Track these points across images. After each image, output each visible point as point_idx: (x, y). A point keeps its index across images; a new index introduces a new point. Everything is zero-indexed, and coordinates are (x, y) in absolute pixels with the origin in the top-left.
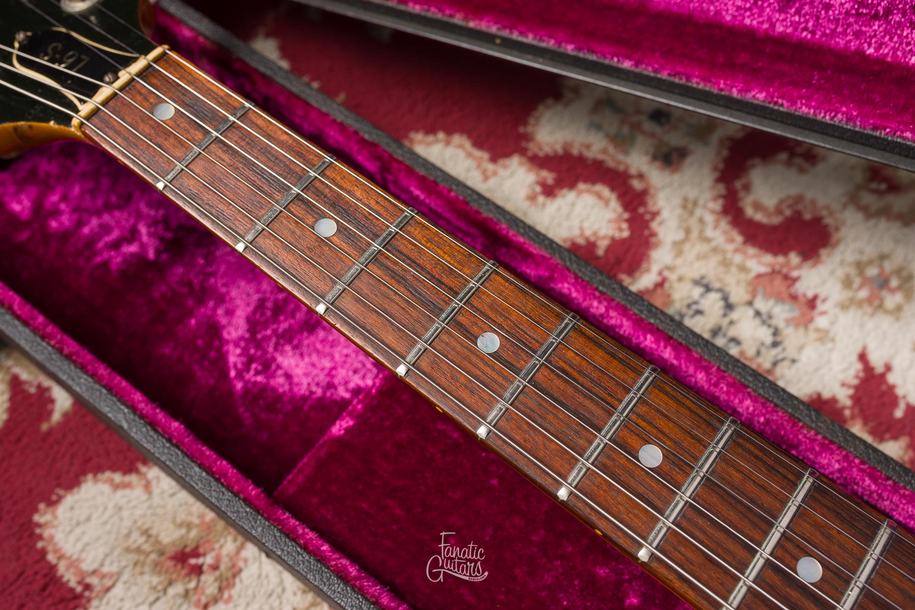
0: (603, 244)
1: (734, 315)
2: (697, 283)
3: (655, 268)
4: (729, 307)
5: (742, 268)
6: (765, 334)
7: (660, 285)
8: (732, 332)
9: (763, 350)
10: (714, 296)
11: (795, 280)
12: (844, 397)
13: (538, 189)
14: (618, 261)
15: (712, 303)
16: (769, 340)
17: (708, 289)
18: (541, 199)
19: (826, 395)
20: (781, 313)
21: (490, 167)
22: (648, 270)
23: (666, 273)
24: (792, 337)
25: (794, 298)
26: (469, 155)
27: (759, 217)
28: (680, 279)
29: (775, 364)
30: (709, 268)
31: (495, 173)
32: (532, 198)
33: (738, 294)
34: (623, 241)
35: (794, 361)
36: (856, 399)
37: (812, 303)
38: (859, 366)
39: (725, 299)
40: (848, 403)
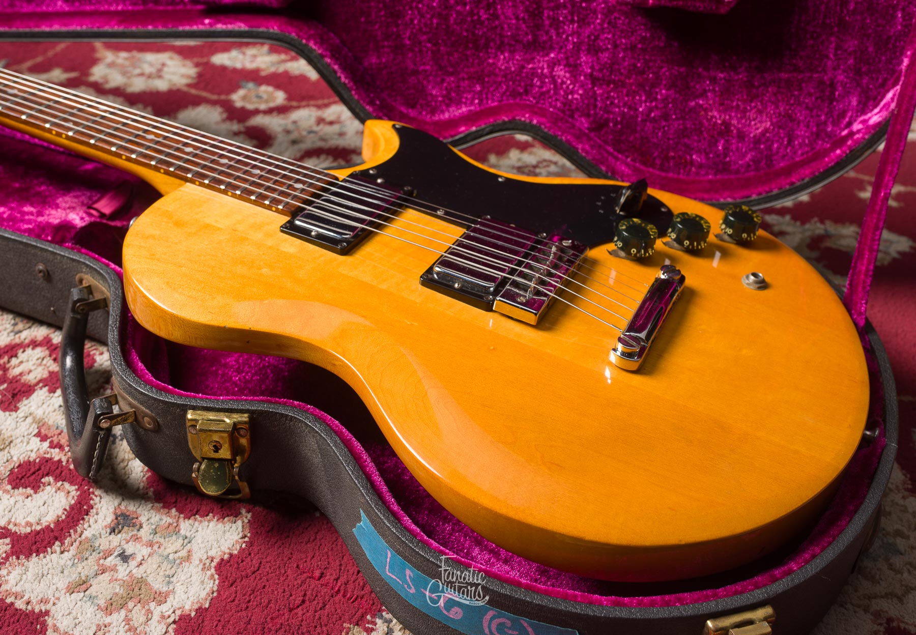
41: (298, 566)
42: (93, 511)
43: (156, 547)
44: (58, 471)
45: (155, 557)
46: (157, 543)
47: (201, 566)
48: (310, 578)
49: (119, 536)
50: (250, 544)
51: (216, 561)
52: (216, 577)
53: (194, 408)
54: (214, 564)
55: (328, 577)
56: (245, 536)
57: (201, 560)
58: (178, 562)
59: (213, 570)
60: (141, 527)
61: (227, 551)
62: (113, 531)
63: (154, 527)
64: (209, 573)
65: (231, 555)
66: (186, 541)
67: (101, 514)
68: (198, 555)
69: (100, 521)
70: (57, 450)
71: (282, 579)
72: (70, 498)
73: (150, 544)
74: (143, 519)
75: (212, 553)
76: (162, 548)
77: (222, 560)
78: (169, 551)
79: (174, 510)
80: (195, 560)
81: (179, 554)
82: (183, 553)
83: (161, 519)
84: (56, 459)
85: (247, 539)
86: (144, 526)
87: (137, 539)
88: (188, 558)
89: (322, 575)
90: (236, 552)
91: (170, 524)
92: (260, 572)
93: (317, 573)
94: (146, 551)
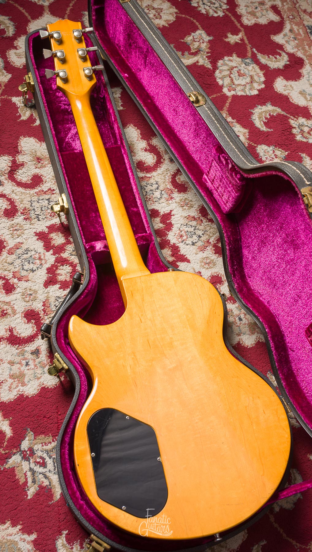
0: (146, 165)
1: (157, 191)
2: (156, 181)
3: (151, 175)
4: (158, 188)
5: (166, 185)
6: (159, 197)
7: (150, 178)
8: (154, 193)
9: (156, 198)
10: (157, 185)
11: (173, 193)
12: (162, 213)
13: (144, 149)
14: (146, 169)
15: (155, 186)
16: (159, 198)
17: (157, 184)
18: (143, 150)
19: (159, 211)
20: (165, 196)
21: (140, 139)
22: (150, 174)
23: (153, 177)
24: (163, 200)
25: (169, 195)
26: (138, 135)
27: (177, 180)
28: (154, 179)
29: (156, 201)
30: (160, 181)
31: (140, 141)
32: (142, 149)
33: (161, 188)
34: (150, 167)
35: (159, 203)
36: (163, 215)
37: (172, 198)
38: (169, 212)
39: (158, 187)
40: (162, 215)
41: (57, 407)
42: (33, 343)
43: (36, 368)
44: (37, 320)
45: (33, 370)
46: (37, 367)
47: (39, 384)
48: (57, 412)
49: (32, 356)
50: (55, 388)
51: (43, 386)
52: (39, 390)
53: (58, 354)
54: (42, 386)
55: (60, 417)
56: (56, 385)
57: (40, 382)
58: (36, 377)
59: (40, 388)
60: (38, 358)
61: (48, 386)
62: (32, 353)
63: (41, 361)
64: (39, 388)
65: (48, 387)
66: (43, 373)
67: (34, 345)
68: (41, 380)
69: (32, 347)
70: (43, 312)
71: (51, 407)
72: (32, 333)
73: (35, 366)
74: (41, 356)
75: (45, 383)
76: (37, 369)
77: (45, 387)
78: (38, 372)
79: (50, 360)
80: (39, 382)
81: (38, 375)
82: (39, 376)
83: (44, 360)
84: (40, 316)
85: (55, 386)
86: (40, 358)
87: (34, 360)
88: (39, 378)
89: (60, 415)
90: (49, 388)
91: (45, 364)
92: (49, 399)
93: (59, 413)
94: (33, 367)
